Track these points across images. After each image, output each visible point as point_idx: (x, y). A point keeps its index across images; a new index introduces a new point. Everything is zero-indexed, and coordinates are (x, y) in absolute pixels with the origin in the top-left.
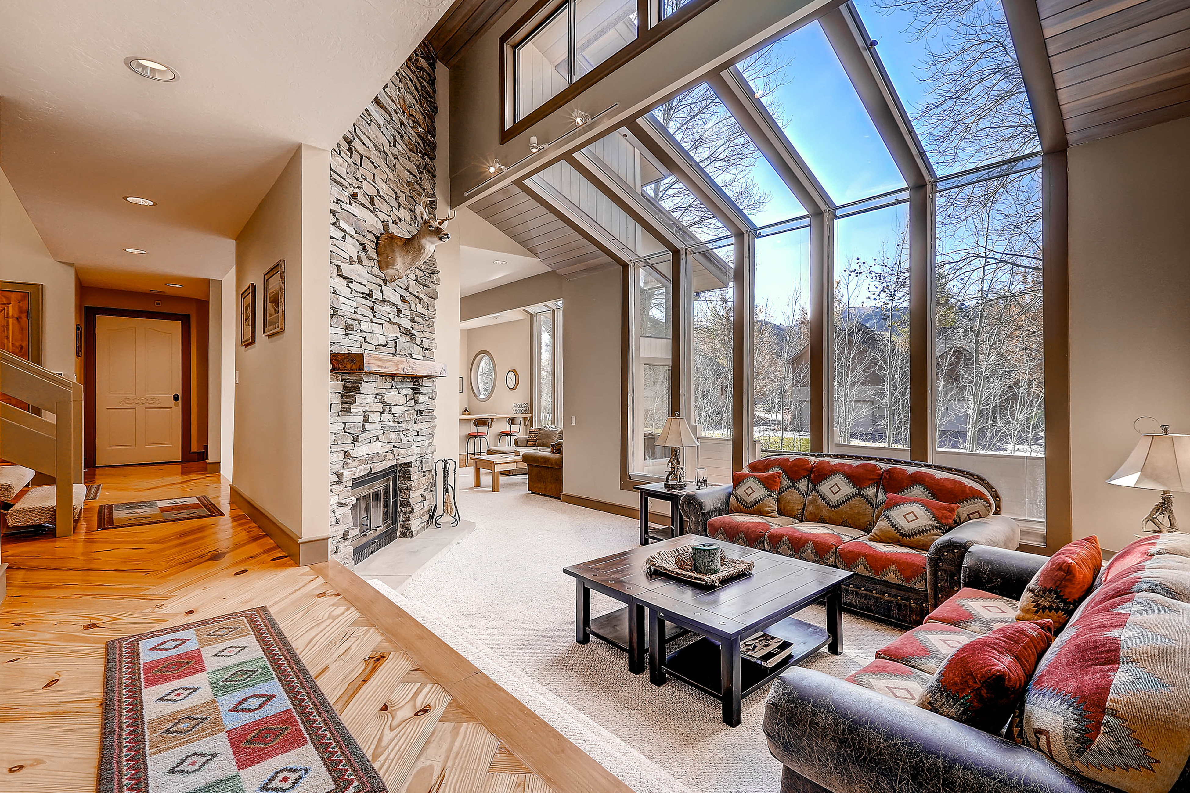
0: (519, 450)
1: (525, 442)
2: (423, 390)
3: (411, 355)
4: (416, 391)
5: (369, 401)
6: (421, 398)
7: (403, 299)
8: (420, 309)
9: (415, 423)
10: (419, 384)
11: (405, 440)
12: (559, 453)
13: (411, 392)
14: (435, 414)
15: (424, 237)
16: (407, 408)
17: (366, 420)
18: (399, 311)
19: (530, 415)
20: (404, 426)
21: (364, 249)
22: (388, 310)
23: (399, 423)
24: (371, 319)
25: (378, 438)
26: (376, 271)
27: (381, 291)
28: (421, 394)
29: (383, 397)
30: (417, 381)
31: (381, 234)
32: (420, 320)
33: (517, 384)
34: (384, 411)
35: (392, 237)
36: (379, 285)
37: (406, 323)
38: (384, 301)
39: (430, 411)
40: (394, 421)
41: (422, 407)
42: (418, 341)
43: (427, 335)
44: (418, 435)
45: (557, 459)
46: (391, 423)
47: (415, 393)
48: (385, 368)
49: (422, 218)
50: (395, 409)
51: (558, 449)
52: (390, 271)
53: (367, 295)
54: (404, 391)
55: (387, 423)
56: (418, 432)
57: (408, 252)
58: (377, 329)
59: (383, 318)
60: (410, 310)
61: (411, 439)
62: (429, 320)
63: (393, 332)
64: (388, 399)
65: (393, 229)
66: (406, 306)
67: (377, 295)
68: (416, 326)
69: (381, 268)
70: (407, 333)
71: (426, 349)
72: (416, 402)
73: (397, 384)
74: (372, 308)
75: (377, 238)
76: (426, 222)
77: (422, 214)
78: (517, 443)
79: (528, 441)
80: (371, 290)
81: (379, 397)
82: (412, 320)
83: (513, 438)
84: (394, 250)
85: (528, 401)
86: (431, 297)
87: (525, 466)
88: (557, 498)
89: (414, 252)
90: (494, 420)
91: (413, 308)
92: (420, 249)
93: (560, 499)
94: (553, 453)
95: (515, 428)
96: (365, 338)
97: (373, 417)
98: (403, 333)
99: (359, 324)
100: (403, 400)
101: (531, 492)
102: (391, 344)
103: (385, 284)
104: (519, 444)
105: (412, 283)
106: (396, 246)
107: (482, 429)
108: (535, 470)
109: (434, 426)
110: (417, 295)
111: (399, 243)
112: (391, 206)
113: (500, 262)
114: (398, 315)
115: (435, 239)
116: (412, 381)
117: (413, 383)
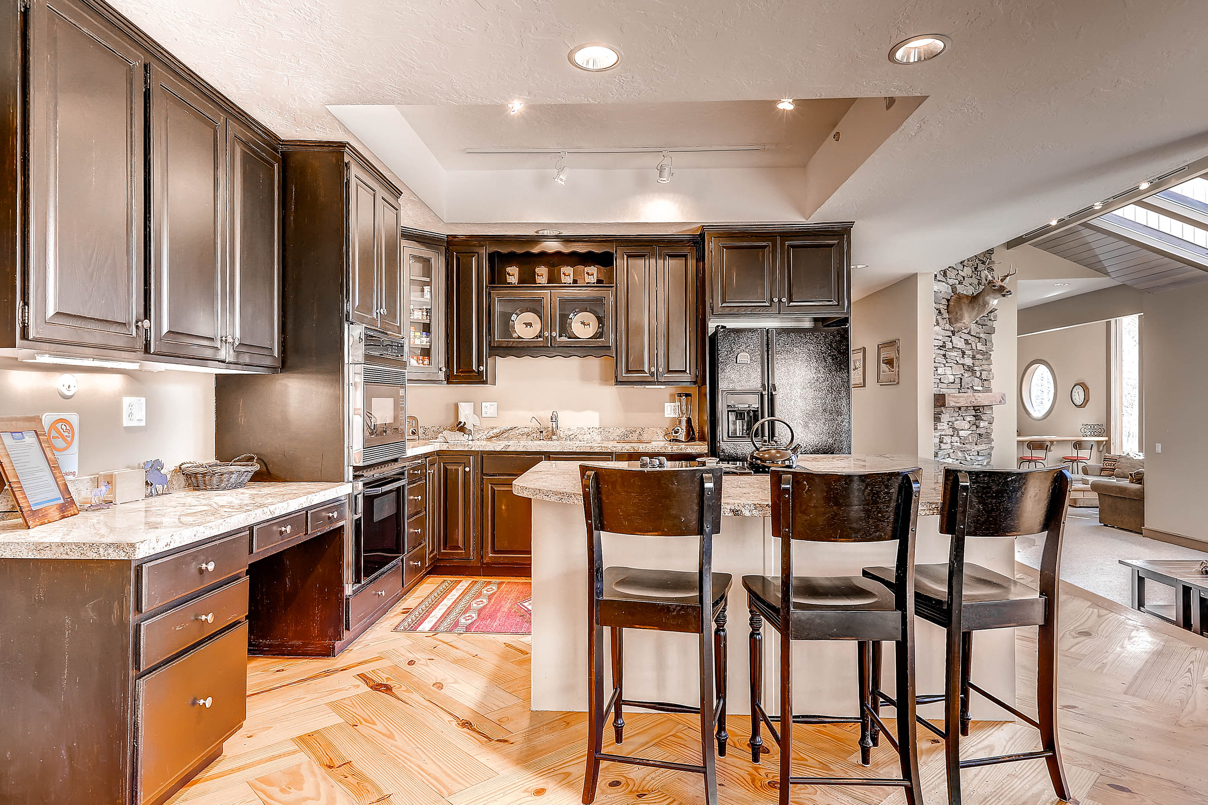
0: (1088, 479)
1: (1099, 471)
2: (984, 417)
3: (972, 387)
4: (977, 418)
5: (945, 427)
6: (982, 424)
7: (967, 342)
8: (980, 346)
9: (976, 444)
10: (981, 412)
11: (968, 458)
12: (1140, 483)
13: (973, 419)
14: (992, 437)
15: (988, 294)
16: (970, 432)
17: (941, 442)
18: (963, 353)
19: (1106, 439)
20: (968, 446)
21: (940, 312)
22: (955, 354)
23: (964, 444)
24: (944, 365)
25: (949, 455)
26: (948, 326)
27: (951, 341)
28: (982, 420)
29: (953, 423)
30: (979, 409)
31: (951, 296)
32: (980, 357)
33: (1086, 400)
34: (954, 434)
35: (960, 298)
36: (949, 337)
37: (968, 361)
38: (953, 347)
39: (988, 434)
40: (960, 443)
41: (982, 431)
42: (978, 374)
43: (985, 367)
44: (978, 455)
45: (1138, 490)
46: (959, 444)
47: (976, 420)
48: (958, 403)
49: (986, 280)
50: (962, 433)
51: (1139, 479)
52: (959, 325)
53: (941, 346)
54: (968, 419)
55: (955, 444)
56: (978, 452)
57: (973, 308)
58: (948, 371)
59: (952, 361)
60: (972, 349)
61: (973, 457)
62: (986, 355)
63: (959, 370)
64: (957, 424)
65: (960, 289)
66: (969, 347)
67: (949, 345)
68: (977, 363)
69: (951, 323)
70: (971, 369)
71: (985, 380)
72: (977, 427)
73: (963, 413)
74: (944, 355)
75: (948, 300)
76: (990, 282)
77: (987, 276)
78: (1085, 471)
79: (1102, 470)
80: (944, 343)
81: (950, 424)
82: (974, 358)
83: (1081, 465)
84: (961, 309)
85: (1103, 421)
86: (988, 333)
87: (1095, 495)
88: (1138, 533)
89: (979, 308)
90: (1055, 443)
91: (974, 347)
92: (985, 304)
93: (1142, 534)
94: (1133, 483)
95: (1084, 453)
96: (940, 380)
97: (947, 439)
98: (966, 370)
99: (937, 370)
100: (967, 426)
101: (1103, 524)
102: (958, 381)
103: (954, 335)
104: (1090, 472)
105: (973, 326)
106: (963, 305)
107: (1039, 454)
108: (1109, 501)
109: (992, 448)
110: (977, 335)
111: (966, 302)
112: (958, 270)
113: (1059, 285)
114: (963, 357)
115: (999, 295)
116: (974, 409)
117: (975, 411)
